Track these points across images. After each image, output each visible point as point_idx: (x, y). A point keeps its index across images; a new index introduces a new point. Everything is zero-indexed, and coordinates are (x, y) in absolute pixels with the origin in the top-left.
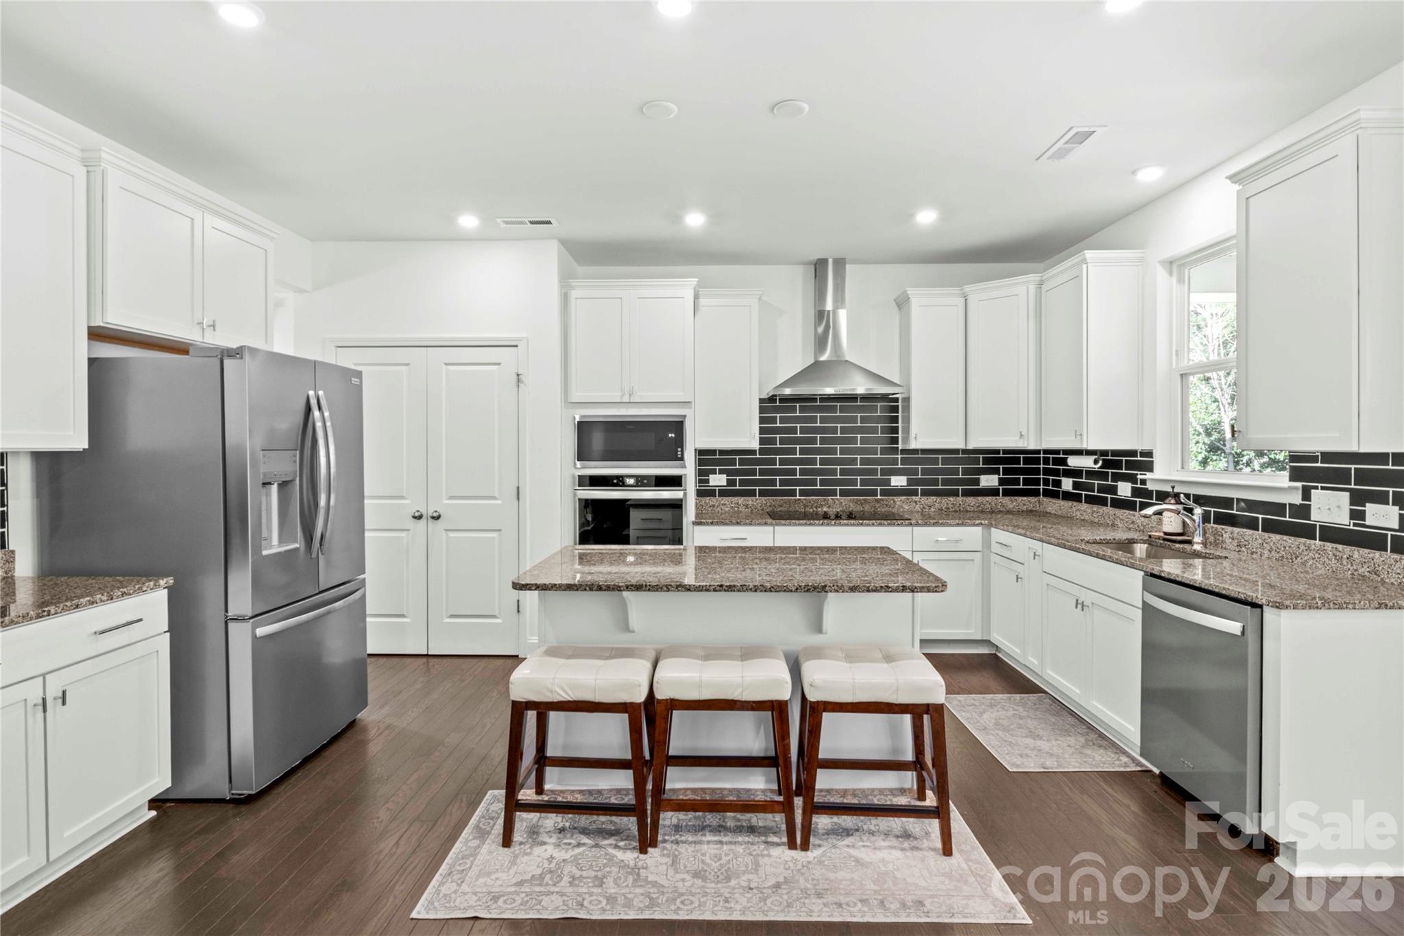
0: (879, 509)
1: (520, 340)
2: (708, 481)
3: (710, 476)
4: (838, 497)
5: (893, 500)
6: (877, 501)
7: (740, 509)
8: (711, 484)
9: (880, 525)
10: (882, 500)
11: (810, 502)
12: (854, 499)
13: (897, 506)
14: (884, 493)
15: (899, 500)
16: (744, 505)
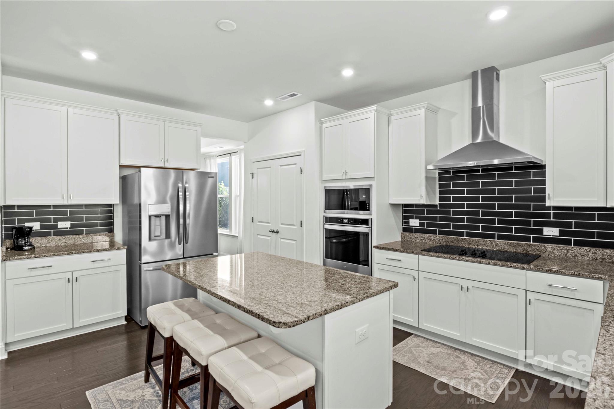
0: (530, 252)
1: (301, 152)
2: (408, 223)
3: (410, 220)
4: (496, 240)
5: (544, 246)
6: (529, 246)
7: (426, 241)
8: (410, 225)
9: (495, 264)
10: (534, 245)
11: (473, 241)
12: (508, 243)
13: (548, 252)
14: (536, 240)
15: (550, 247)
16: (428, 239)
